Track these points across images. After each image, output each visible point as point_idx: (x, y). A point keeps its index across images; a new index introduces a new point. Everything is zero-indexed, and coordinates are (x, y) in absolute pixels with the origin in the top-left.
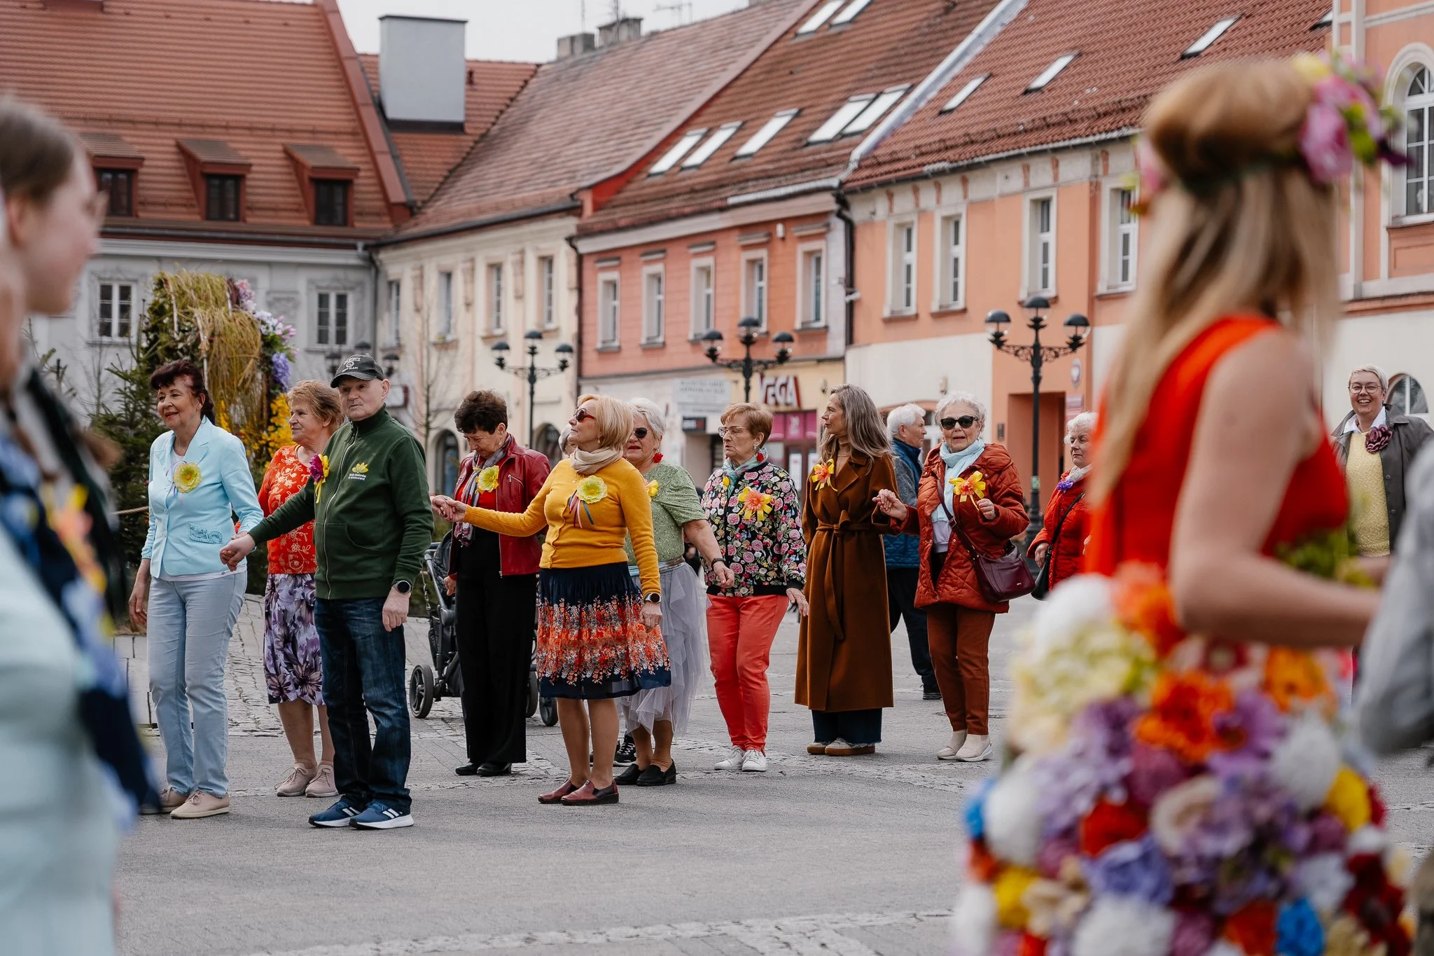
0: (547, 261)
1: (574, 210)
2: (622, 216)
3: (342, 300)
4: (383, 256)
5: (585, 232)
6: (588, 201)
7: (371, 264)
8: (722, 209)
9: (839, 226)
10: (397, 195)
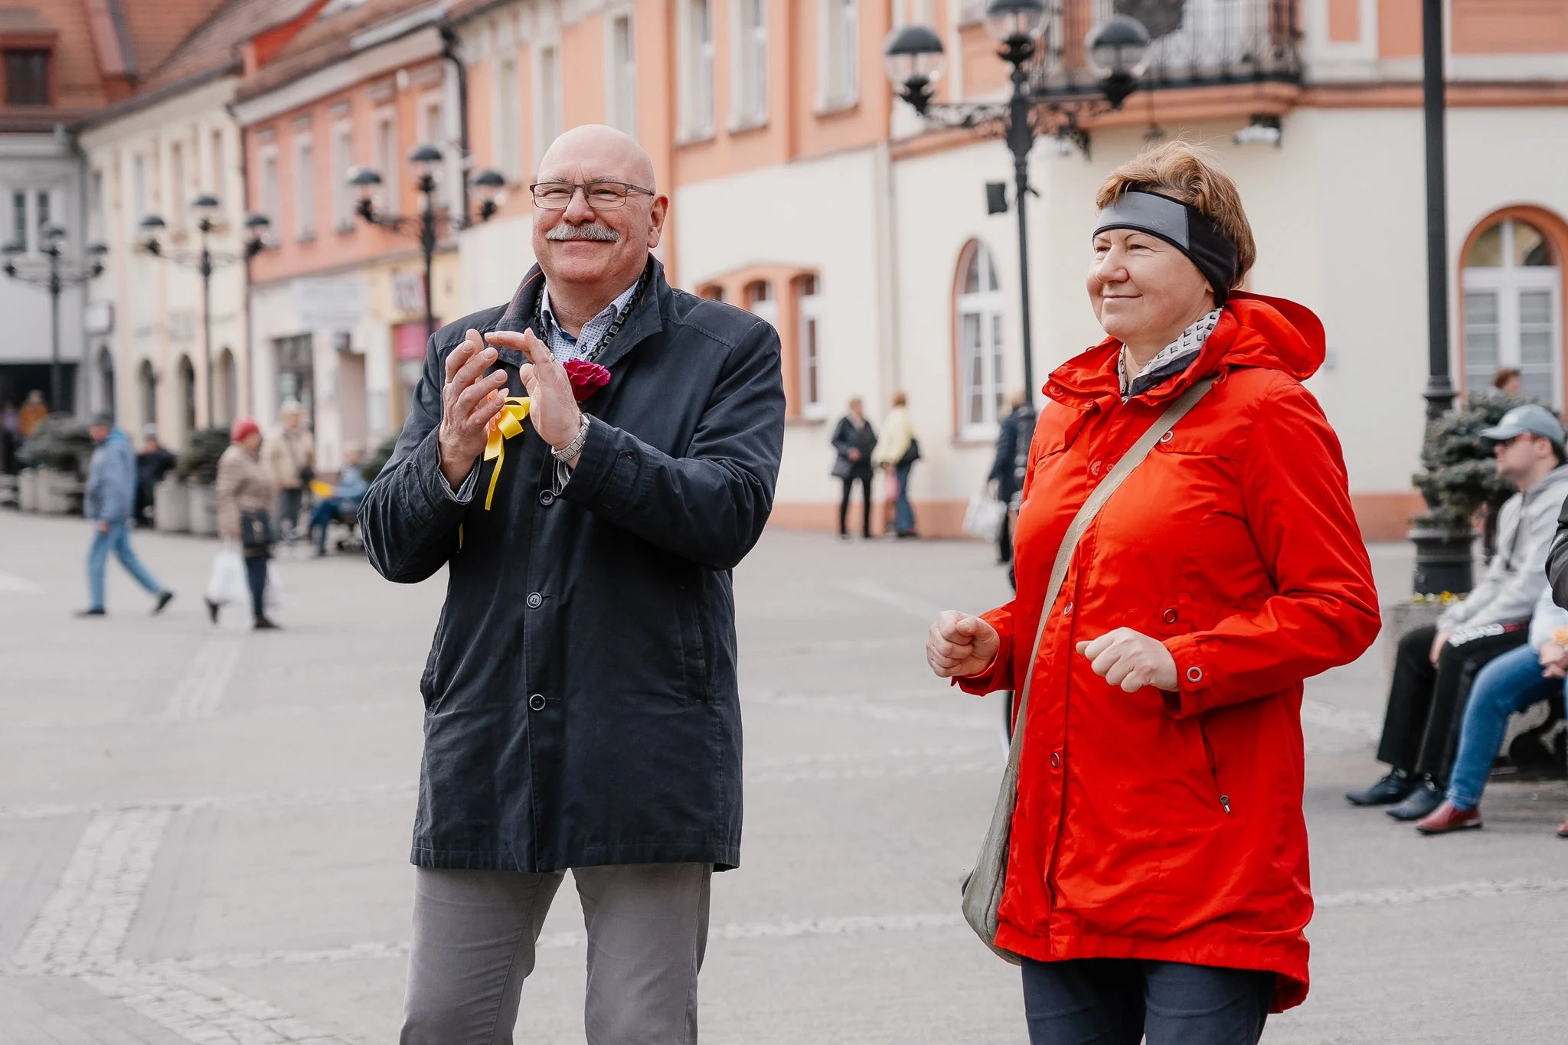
0: (217, 135)
1: (236, 69)
2: (273, 72)
3: (43, 200)
4: (87, 140)
5: (244, 97)
6: (249, 55)
7: (76, 153)
8: (351, 55)
9: (451, 70)
10: (114, 63)
